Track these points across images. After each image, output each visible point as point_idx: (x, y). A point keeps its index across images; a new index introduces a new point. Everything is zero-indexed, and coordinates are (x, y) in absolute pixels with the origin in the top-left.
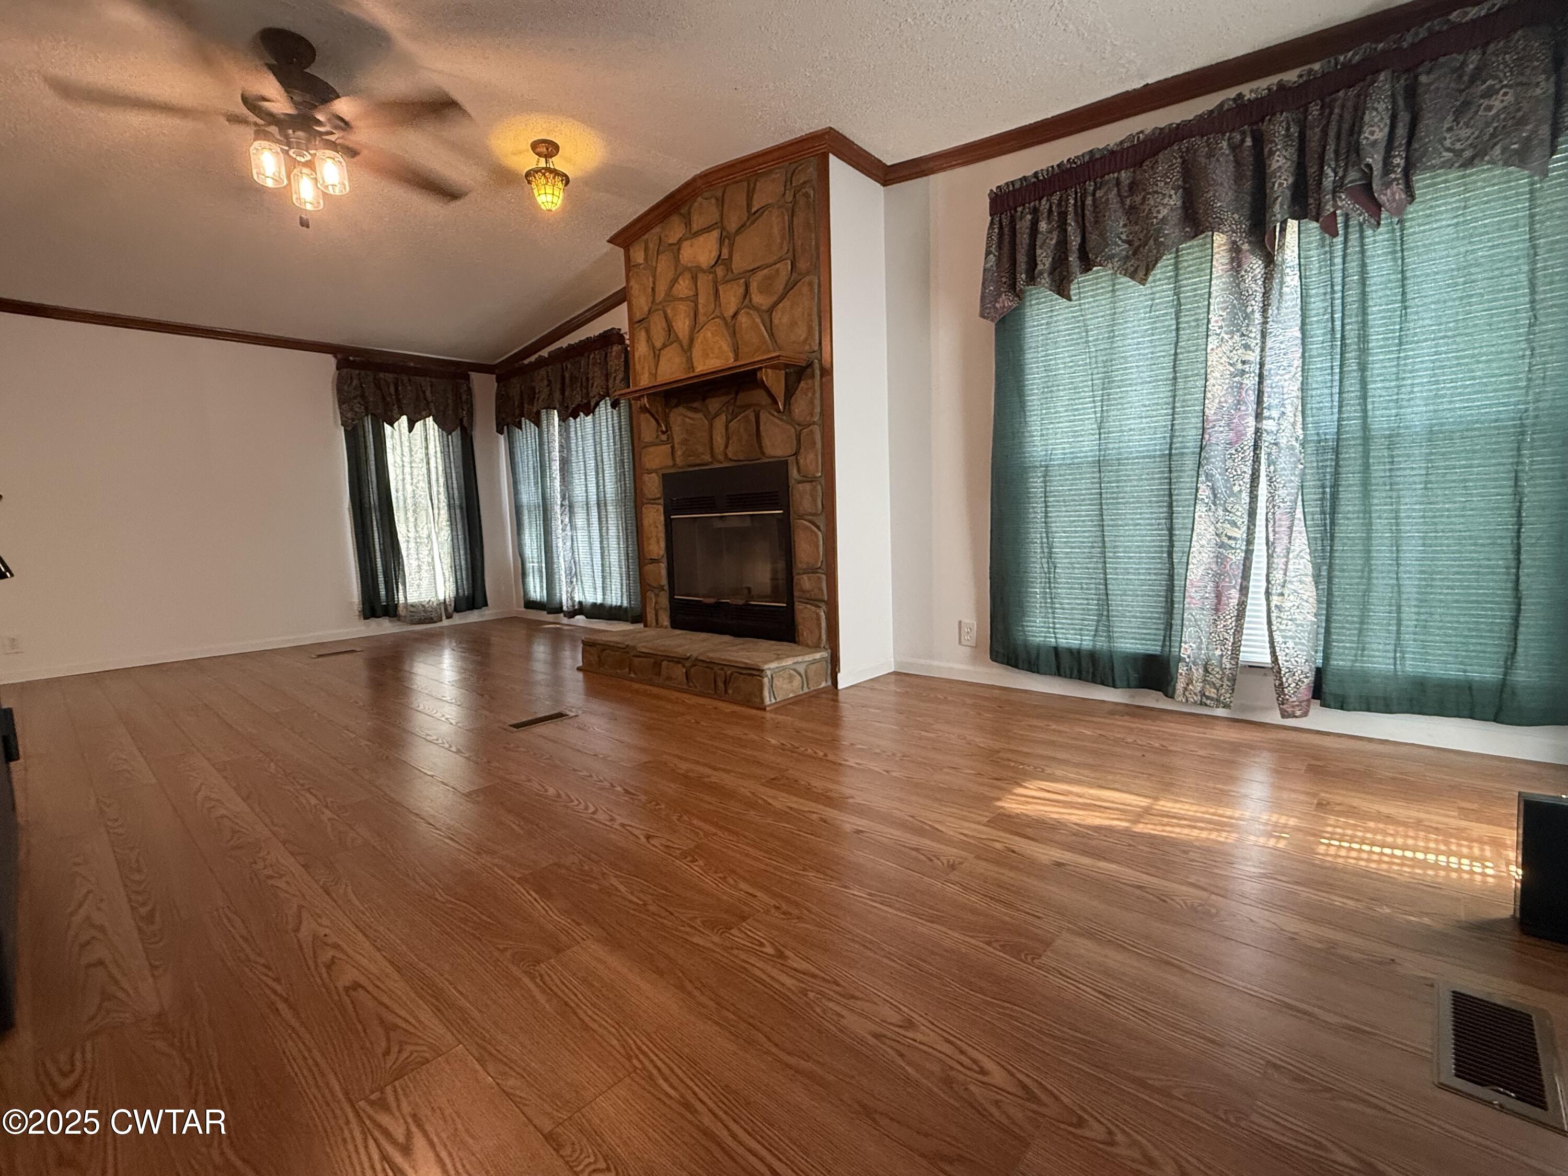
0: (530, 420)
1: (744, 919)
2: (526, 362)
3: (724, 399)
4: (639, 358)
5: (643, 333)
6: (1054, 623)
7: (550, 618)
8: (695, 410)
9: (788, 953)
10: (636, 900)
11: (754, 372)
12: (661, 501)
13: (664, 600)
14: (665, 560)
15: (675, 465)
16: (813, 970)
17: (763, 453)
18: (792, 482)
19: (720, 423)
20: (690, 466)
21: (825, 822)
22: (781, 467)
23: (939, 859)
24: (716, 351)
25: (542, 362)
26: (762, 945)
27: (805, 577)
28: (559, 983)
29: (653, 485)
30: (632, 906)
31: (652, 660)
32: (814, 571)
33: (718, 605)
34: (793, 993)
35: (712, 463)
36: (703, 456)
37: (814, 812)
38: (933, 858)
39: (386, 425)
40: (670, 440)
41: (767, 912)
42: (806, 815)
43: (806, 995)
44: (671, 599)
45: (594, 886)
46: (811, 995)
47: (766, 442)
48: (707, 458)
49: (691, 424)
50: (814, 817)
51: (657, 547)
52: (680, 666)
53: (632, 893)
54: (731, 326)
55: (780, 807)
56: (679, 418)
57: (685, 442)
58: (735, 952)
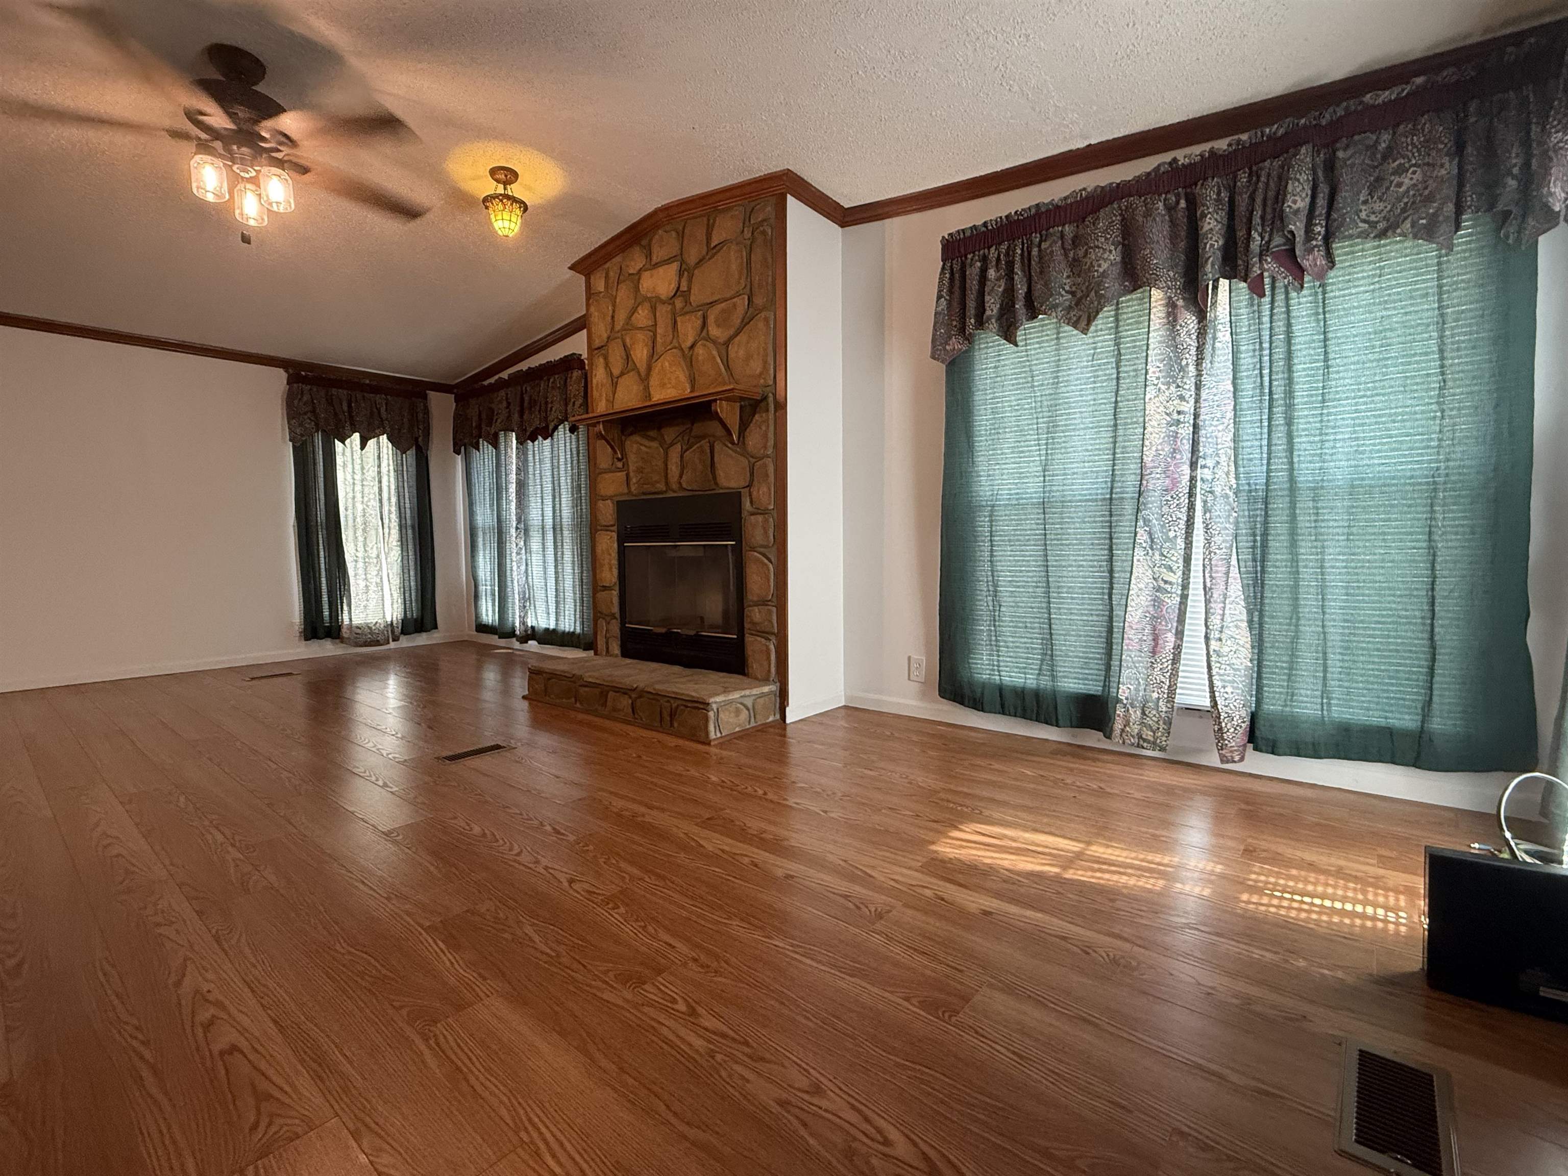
0: (488, 442)
1: (659, 972)
2: (486, 383)
3: (681, 429)
4: (597, 384)
5: (601, 360)
6: (998, 661)
7: (502, 642)
8: (653, 439)
9: (700, 1010)
10: (548, 951)
11: (709, 403)
12: (615, 528)
13: (615, 627)
14: (617, 588)
15: (630, 493)
16: (725, 1029)
17: (716, 484)
18: (744, 514)
19: (675, 454)
20: (644, 494)
21: (756, 866)
22: (734, 498)
23: (867, 907)
24: (673, 381)
25: (501, 384)
26: (674, 1001)
27: (756, 609)
28: (453, 1044)
29: (608, 512)
30: (544, 957)
31: (597, 691)
32: (764, 603)
33: (669, 635)
34: (701, 1055)
35: (666, 492)
36: (658, 485)
37: (746, 856)
38: (861, 906)
39: (336, 441)
40: (625, 466)
41: (685, 964)
42: (736, 857)
43: (713, 1057)
44: (623, 629)
45: (506, 935)
46: (719, 1057)
47: (720, 473)
48: (661, 486)
49: (647, 453)
50: (746, 860)
51: (610, 575)
52: (626, 696)
53: (546, 944)
54: (689, 358)
55: (711, 849)
56: (635, 446)
57: (640, 470)
58: (646, 1009)
